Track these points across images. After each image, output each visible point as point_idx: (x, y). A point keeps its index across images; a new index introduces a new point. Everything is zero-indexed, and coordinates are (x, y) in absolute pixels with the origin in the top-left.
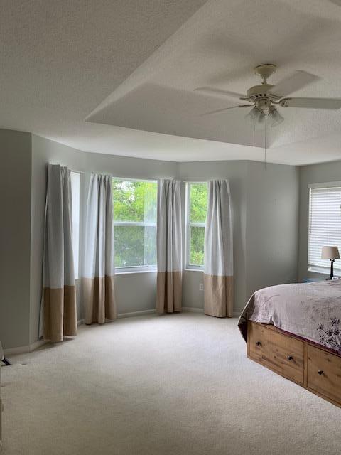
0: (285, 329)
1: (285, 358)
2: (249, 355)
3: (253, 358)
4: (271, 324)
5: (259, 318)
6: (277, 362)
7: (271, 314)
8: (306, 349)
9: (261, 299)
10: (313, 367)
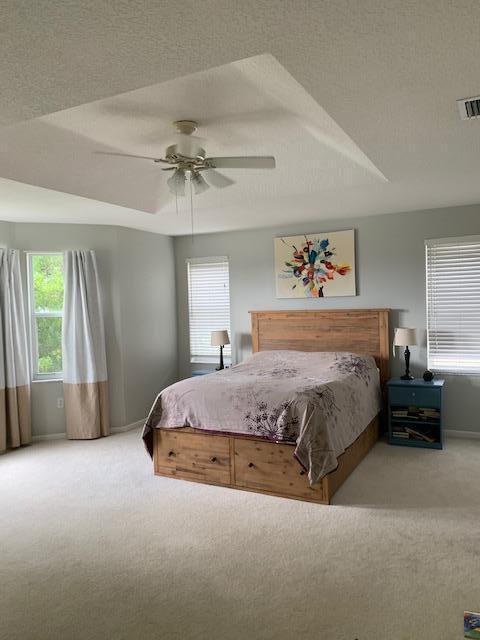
0: (205, 428)
1: (206, 461)
2: (158, 471)
3: (164, 474)
4: (187, 426)
5: (170, 422)
6: (196, 469)
7: (186, 414)
8: (232, 444)
9: (170, 399)
10: (241, 462)
